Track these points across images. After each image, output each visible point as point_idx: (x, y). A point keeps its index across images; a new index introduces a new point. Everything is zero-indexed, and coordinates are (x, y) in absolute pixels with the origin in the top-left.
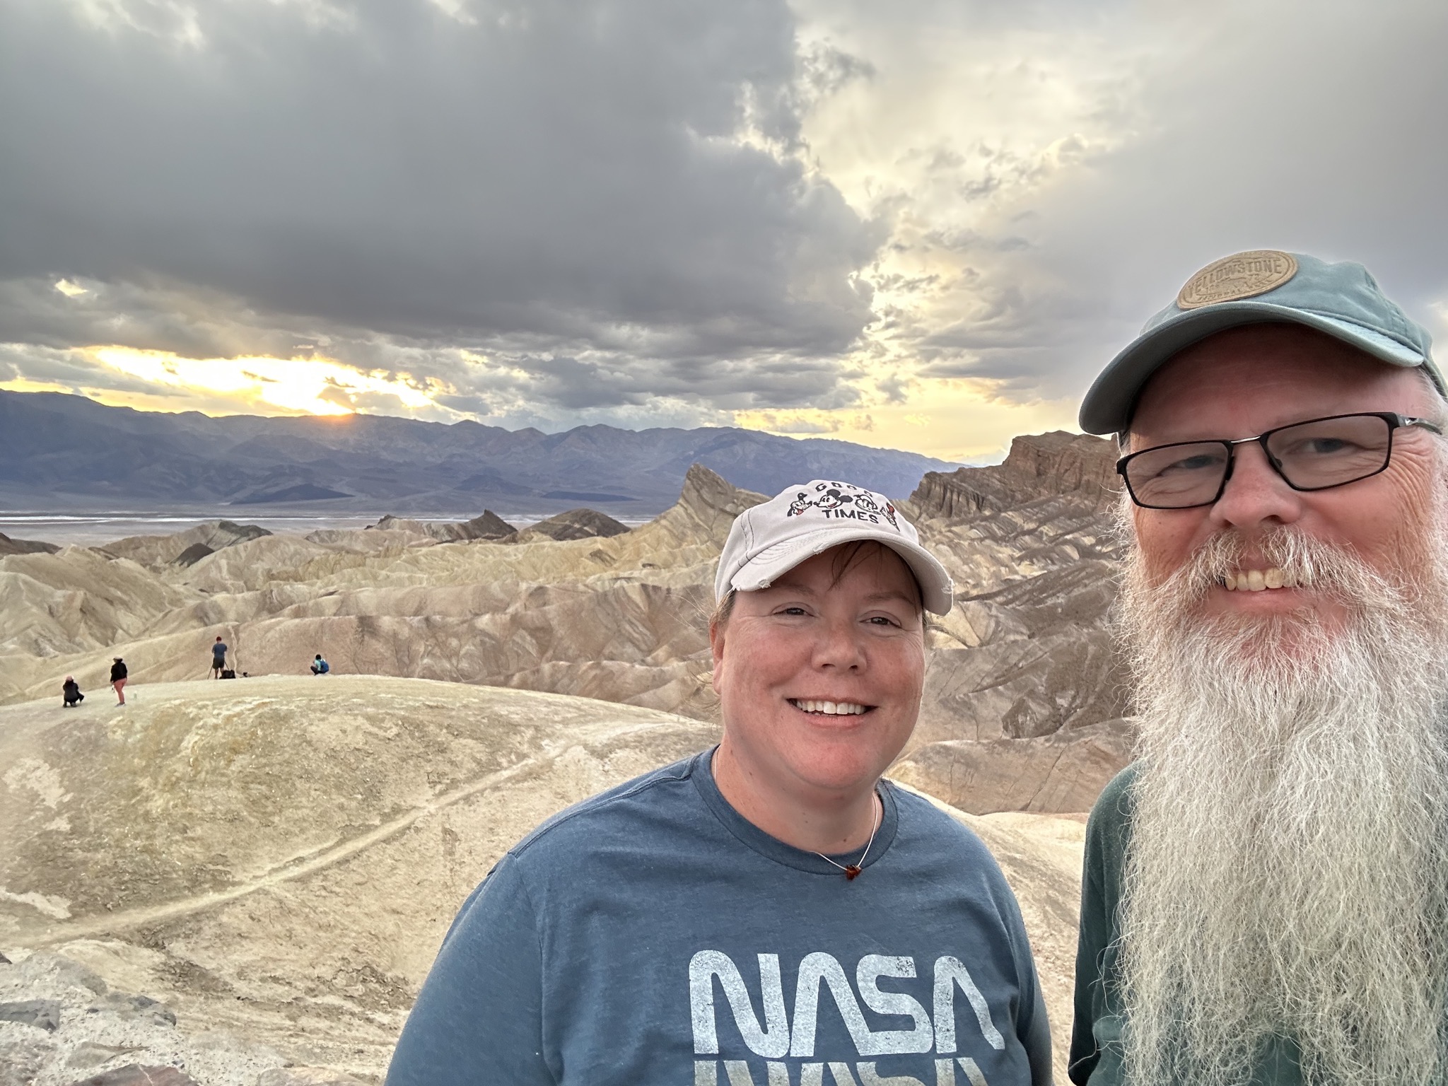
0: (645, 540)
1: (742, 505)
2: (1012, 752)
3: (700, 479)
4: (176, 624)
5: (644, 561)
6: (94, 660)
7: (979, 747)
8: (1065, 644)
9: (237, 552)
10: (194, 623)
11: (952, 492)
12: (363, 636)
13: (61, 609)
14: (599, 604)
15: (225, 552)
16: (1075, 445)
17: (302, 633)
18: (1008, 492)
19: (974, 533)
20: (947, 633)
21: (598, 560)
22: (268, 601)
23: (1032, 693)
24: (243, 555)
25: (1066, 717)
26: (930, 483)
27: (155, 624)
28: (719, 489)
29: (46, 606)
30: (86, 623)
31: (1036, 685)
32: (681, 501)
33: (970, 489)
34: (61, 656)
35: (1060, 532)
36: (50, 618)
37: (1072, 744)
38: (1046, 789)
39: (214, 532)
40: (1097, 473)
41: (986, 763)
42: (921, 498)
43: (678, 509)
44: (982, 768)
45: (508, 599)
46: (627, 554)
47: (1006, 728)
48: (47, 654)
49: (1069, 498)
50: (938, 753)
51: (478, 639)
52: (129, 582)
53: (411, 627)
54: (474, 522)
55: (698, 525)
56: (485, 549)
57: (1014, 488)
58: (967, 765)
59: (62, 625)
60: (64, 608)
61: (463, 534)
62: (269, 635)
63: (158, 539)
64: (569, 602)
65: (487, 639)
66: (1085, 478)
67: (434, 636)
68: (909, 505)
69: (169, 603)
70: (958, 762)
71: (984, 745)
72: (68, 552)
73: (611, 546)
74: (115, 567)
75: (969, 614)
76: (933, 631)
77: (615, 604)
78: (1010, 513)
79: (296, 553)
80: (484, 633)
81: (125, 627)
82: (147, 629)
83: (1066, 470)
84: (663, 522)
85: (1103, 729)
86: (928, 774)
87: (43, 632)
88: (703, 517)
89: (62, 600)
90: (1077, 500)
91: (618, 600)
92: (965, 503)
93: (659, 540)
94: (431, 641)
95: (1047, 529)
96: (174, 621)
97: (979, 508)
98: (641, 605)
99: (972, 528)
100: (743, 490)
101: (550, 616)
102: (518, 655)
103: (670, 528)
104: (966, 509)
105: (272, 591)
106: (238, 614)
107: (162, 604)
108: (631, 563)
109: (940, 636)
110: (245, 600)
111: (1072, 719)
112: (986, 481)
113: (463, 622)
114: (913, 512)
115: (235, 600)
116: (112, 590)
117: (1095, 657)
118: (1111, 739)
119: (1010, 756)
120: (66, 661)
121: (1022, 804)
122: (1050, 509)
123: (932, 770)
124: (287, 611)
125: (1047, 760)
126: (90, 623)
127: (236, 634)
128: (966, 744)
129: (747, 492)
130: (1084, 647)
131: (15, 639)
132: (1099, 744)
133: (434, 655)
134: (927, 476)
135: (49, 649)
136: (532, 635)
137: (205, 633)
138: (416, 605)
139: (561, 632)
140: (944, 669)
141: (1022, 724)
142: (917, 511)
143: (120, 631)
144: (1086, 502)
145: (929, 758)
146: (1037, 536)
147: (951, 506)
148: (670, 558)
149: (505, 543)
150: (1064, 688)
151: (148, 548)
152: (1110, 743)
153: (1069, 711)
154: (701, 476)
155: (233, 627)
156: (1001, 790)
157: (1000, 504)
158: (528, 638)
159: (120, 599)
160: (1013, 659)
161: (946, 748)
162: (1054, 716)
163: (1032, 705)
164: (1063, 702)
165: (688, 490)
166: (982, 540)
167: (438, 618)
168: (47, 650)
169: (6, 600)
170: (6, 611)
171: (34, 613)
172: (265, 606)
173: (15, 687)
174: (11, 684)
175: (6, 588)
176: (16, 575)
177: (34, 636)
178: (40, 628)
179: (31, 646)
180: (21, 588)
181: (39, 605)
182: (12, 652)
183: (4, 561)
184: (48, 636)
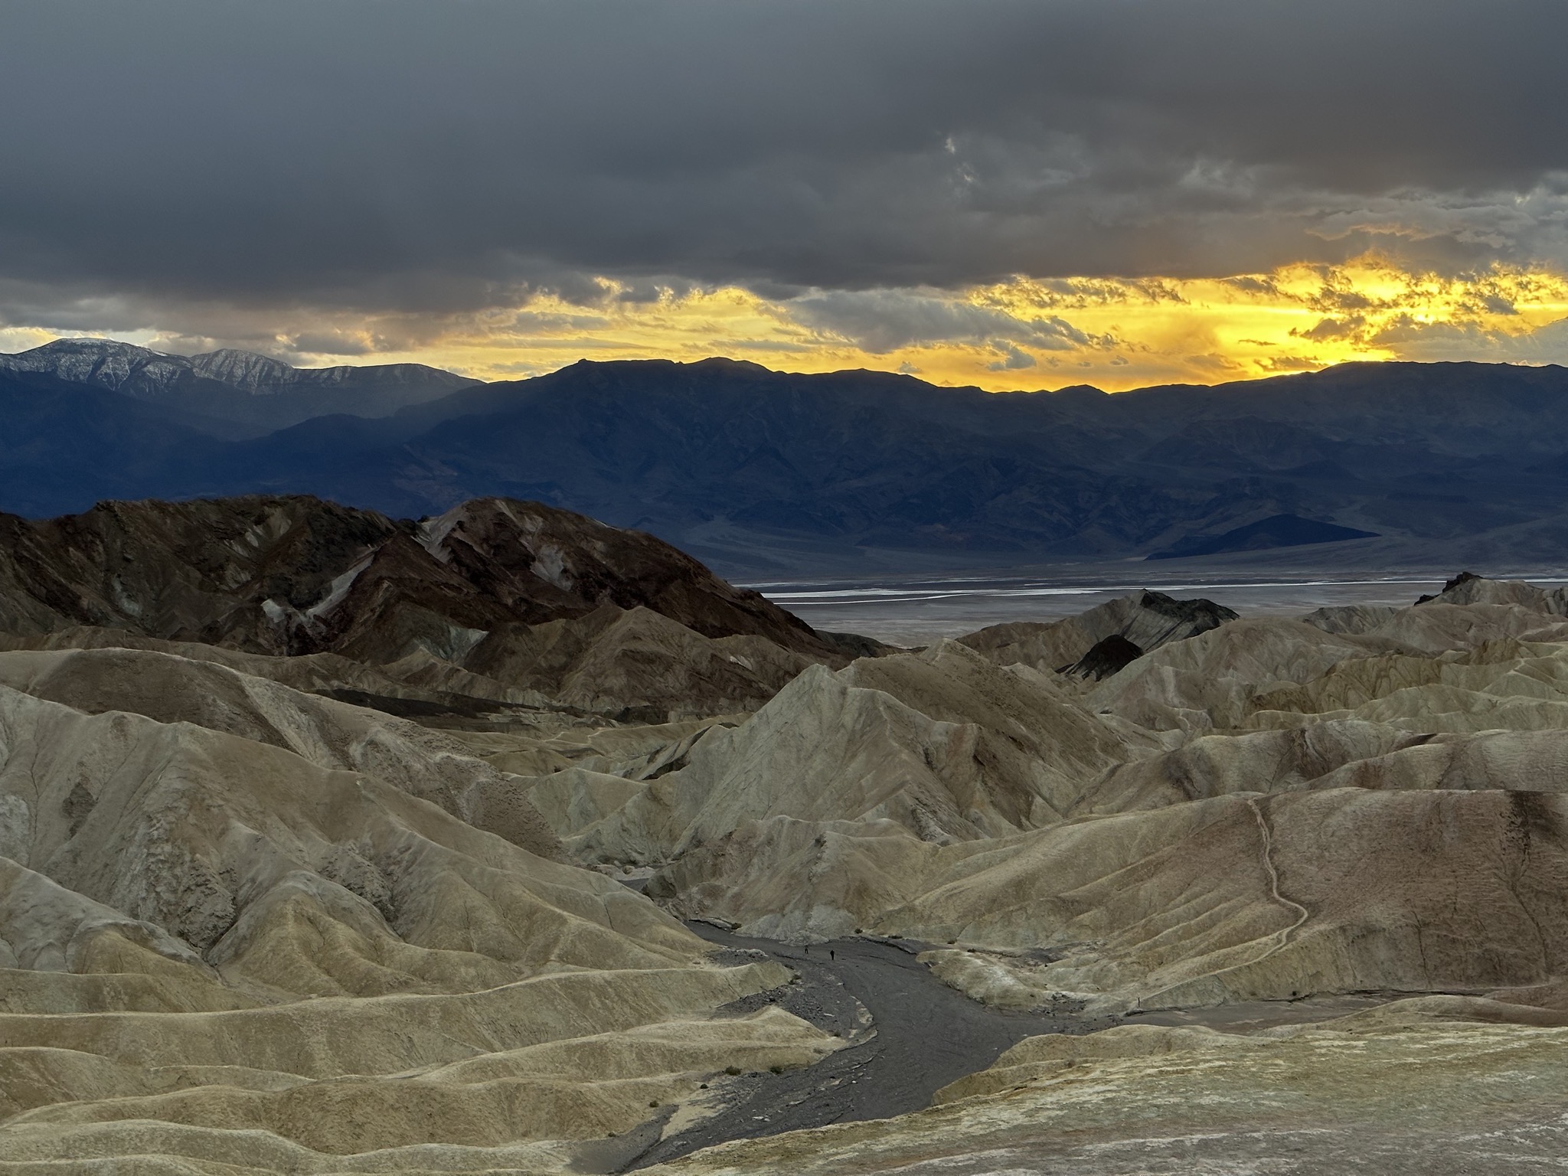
4: (1132, 791)
6: (1017, 853)
9: (1188, 651)
10: (1167, 790)
13: (943, 756)
15: (1167, 651)
17: (1399, 822)
22: (1298, 750)
24: (1200, 657)
27: (1096, 790)
29: (921, 750)
30: (984, 782)
34: (956, 844)
36: (928, 773)
39: (1133, 613)
48: (932, 837)
52: (1035, 707)
59: (947, 784)
60: (948, 753)
62: (1333, 821)
63: (1038, 627)
69: (1104, 751)
72: (940, 654)
74: (1012, 679)
79: (1298, 654)
81: (1045, 791)
82: (1083, 798)
87: (922, 797)
89: (944, 739)
96: (1129, 786)
105: (1303, 731)
106: (1244, 775)
107: (1089, 749)
110: (1256, 749)
115: (1237, 748)
116: (1012, 720)
120: (970, 852)
124: (1342, 772)
126: (990, 784)
127: (1266, 816)
131: (881, 806)
135: (934, 827)
137: (1204, 812)
143: (1038, 800)
151: (1022, 644)
155: (1257, 802)
159: (1028, 739)
168: (932, 829)
169: (861, 737)
170: (861, 757)
171: (905, 761)
172: (1291, 761)
173: (897, 894)
174: (889, 888)
175: (860, 715)
176: (874, 693)
177: (910, 802)
178: (916, 788)
179: (910, 821)
180: (882, 716)
181: (910, 746)
182: (886, 831)
183: (851, 669)
184: (929, 803)
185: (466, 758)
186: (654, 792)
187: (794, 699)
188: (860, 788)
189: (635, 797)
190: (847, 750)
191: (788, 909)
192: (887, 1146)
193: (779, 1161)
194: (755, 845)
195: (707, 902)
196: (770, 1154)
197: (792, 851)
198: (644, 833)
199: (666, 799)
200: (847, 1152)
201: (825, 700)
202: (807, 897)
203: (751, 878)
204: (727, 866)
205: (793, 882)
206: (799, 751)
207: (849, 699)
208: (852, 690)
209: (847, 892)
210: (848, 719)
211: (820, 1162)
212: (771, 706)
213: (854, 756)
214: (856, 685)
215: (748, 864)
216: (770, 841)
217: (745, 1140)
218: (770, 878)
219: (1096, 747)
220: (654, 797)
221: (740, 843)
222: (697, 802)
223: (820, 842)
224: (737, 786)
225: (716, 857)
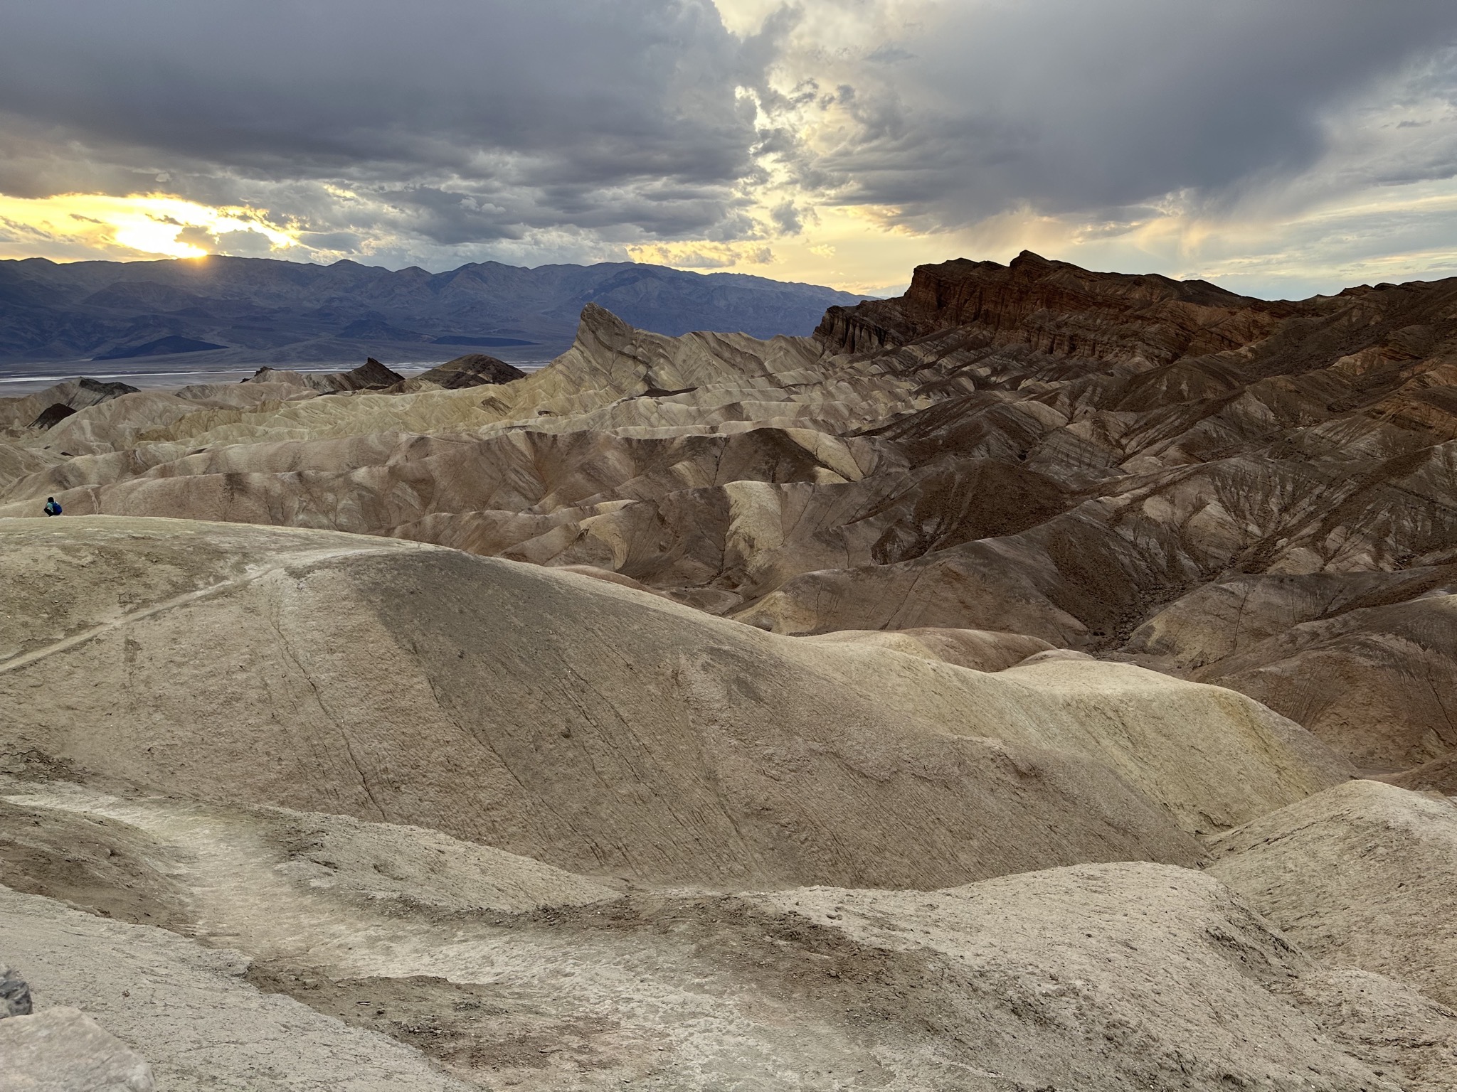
0: (540, 387)
1: (640, 346)
2: (874, 577)
3: (595, 320)
4: (33, 489)
5: (539, 408)
7: (845, 574)
8: (935, 475)
9: (100, 411)
10: (53, 487)
11: (854, 327)
12: (232, 494)
14: (482, 454)
15: (86, 412)
16: (975, 273)
17: (167, 490)
18: (910, 325)
19: (875, 369)
20: (832, 469)
21: (491, 409)
22: (131, 461)
23: (900, 522)
24: (108, 414)
25: (932, 543)
26: (832, 318)
28: (617, 330)
31: (905, 515)
32: (576, 344)
33: (872, 323)
35: (958, 364)
37: (928, 567)
38: (903, 610)
39: (75, 391)
40: (996, 303)
41: (850, 590)
42: (825, 334)
43: (573, 352)
44: (847, 594)
45: (388, 452)
46: (521, 402)
47: (874, 557)
49: (969, 329)
50: (807, 582)
51: (355, 493)
53: (283, 483)
54: (357, 371)
55: (597, 369)
56: (368, 399)
57: (916, 320)
58: (833, 592)
61: (346, 384)
62: (132, 496)
63: (13, 400)
64: (451, 452)
65: (364, 493)
66: (984, 307)
67: (308, 491)
68: (812, 342)
69: (27, 468)
70: (825, 590)
71: (849, 572)
73: (504, 394)
75: (853, 449)
76: (818, 468)
77: (498, 452)
78: (911, 347)
79: (166, 410)
80: (360, 486)
83: (966, 301)
84: (559, 367)
85: (957, 552)
86: (796, 603)
88: (600, 361)
90: (976, 331)
91: (501, 449)
92: (867, 338)
93: (555, 386)
94: (306, 497)
95: (947, 362)
96: (31, 487)
97: (881, 342)
98: (527, 453)
99: (873, 363)
100: (640, 330)
101: (431, 467)
102: (400, 508)
103: (567, 373)
104: (868, 344)
105: (135, 451)
106: (100, 476)
107: (18, 469)
108: (526, 411)
109: (823, 471)
110: (107, 462)
111: (935, 544)
112: (887, 315)
113: (338, 476)
114: (816, 348)
115: (96, 462)
117: (961, 485)
118: (963, 561)
119: (873, 582)
121: (881, 624)
122: (949, 341)
123: (800, 598)
124: (152, 471)
125: (905, 583)
127: (97, 497)
128: (833, 573)
129: (645, 332)
130: (952, 476)
132: (951, 565)
133: (310, 511)
134: (830, 310)
136: (413, 488)
138: (290, 460)
139: (443, 483)
140: (821, 504)
141: (890, 551)
142: (820, 347)
144: (985, 332)
145: (798, 588)
146: (935, 369)
147: (853, 341)
148: (567, 405)
149: (391, 393)
150: (930, 516)
151: (2, 411)
152: (961, 564)
153: (933, 538)
154: (596, 316)
155: (93, 490)
156: (863, 613)
157: (902, 338)
158: (409, 490)
160: (886, 491)
161: (814, 577)
162: (920, 543)
163: (900, 533)
164: (928, 529)
165: (583, 332)
166: (882, 375)
167: (311, 473)
172: (128, 466)
219: (23, 467)
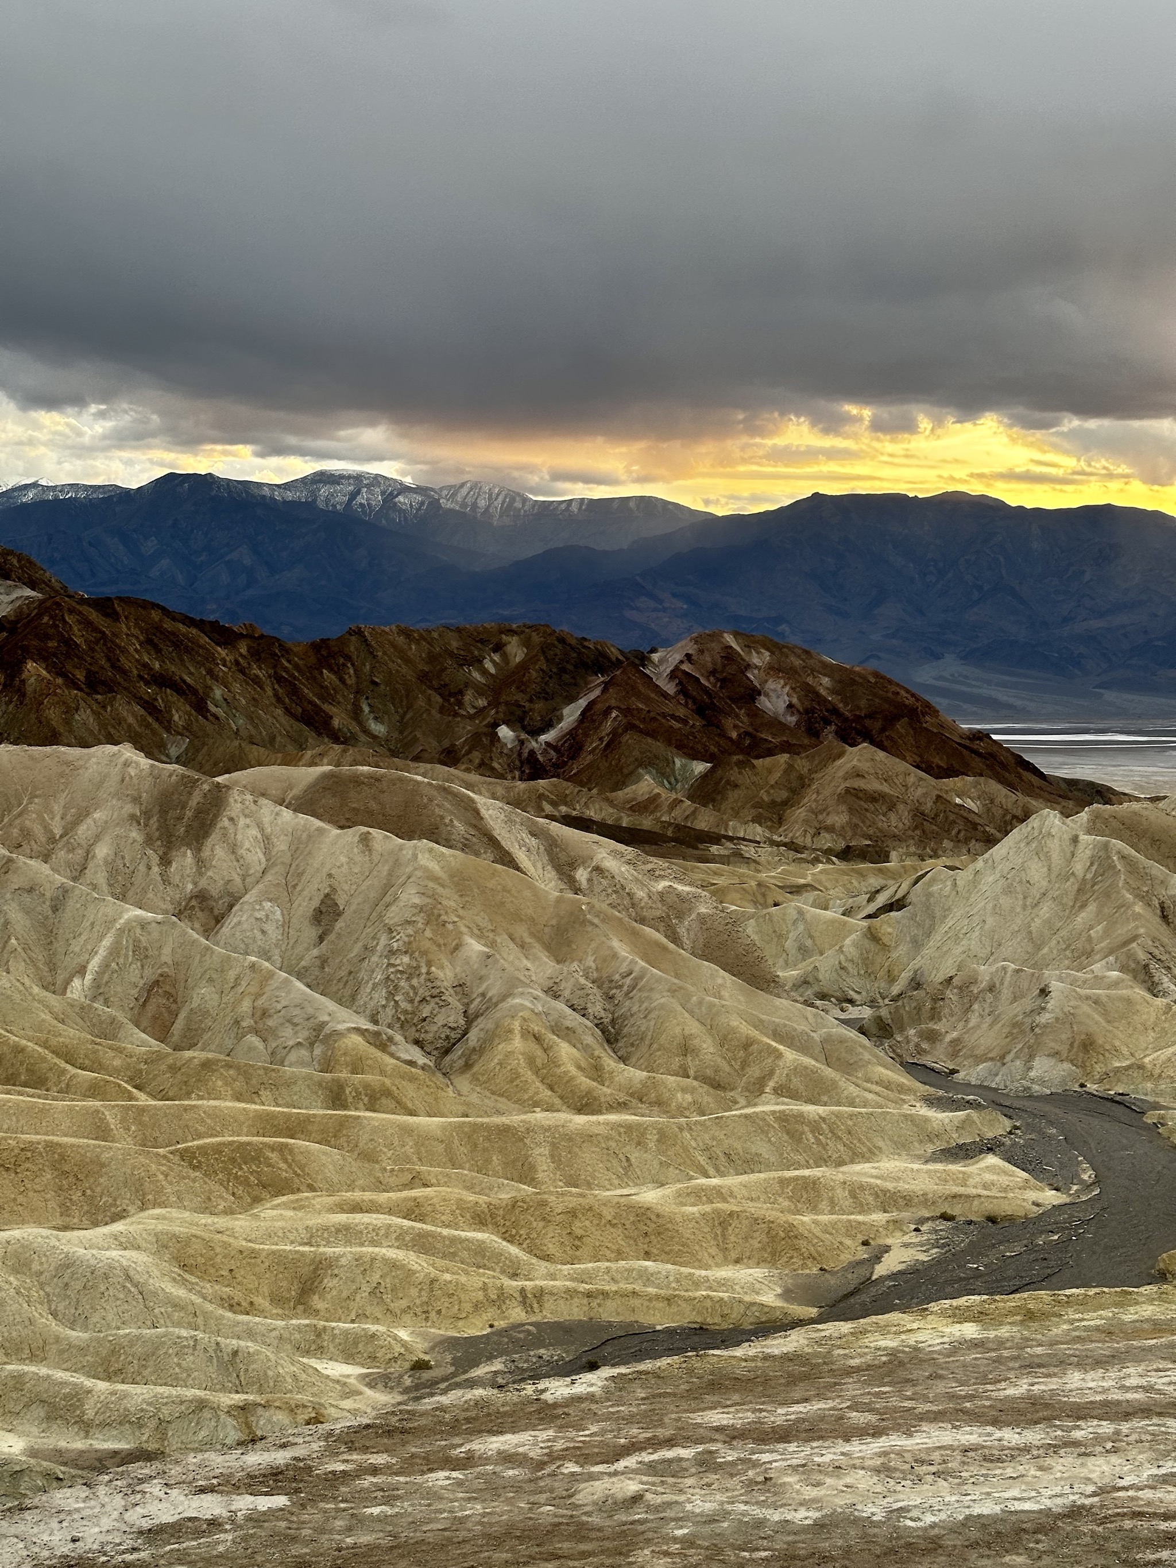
29: (1156, 903)
36: (1163, 927)
48: (1165, 994)
87: (1156, 952)
131: (1111, 958)
135: (1167, 983)
168: (1165, 985)
169: (1093, 886)
170: (1092, 907)
171: (1139, 913)
173: (1125, 1051)
174: (1117, 1043)
175: (1092, 864)
176: (1109, 842)
177: (1142, 956)
178: (1150, 943)
179: (1142, 976)
180: (1115, 866)
181: (1145, 898)
182: (1115, 984)
183: (1084, 816)
184: (1163, 958)
185: (687, 889)
186: (873, 930)
187: (1022, 845)
188: (1089, 939)
189: (854, 936)
190: (1076, 900)
191: (1008, 1058)
192: (1135, 1317)
193: (1022, 1322)
194: (976, 991)
195: (925, 1046)
196: (1011, 1313)
197: (1015, 999)
198: (862, 972)
199: (885, 940)
200: (1094, 1319)
201: (1054, 847)
202: (1029, 1048)
203: (971, 1024)
204: (947, 1011)
205: (1015, 1031)
206: (1025, 898)
207: (1081, 847)
208: (1084, 838)
209: (1072, 1045)
210: (1079, 868)
211: (1065, 1327)
212: (998, 851)
213: (1083, 906)
214: (1089, 832)
215: (969, 1009)
216: (991, 988)
217: (985, 1297)
218: (991, 1026)
220: (873, 936)
221: (960, 988)
222: (917, 945)
223: (1044, 992)
224: (960, 930)
225: (935, 1000)
